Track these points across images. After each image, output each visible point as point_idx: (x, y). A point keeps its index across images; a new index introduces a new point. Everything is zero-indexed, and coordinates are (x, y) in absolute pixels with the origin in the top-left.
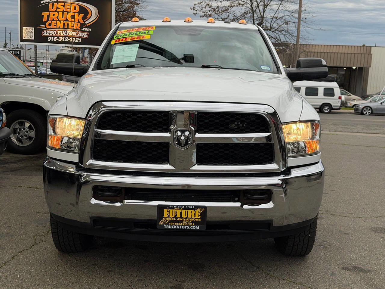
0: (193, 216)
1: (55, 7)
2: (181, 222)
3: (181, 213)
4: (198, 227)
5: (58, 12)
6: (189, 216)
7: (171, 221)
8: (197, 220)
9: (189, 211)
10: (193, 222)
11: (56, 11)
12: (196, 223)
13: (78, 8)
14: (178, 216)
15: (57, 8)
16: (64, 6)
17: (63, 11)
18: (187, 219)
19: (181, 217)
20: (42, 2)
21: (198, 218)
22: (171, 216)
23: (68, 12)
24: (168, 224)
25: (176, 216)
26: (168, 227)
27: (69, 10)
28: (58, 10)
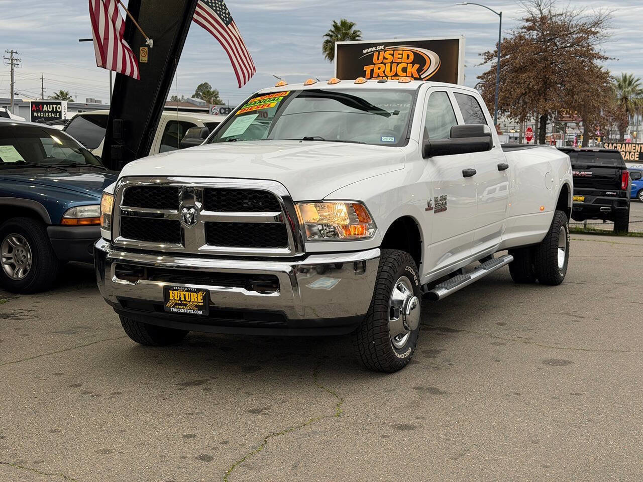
0: (196, 300)
1: (381, 57)
2: (186, 305)
3: (185, 295)
4: (201, 312)
5: (385, 64)
6: (193, 300)
7: (177, 304)
8: (200, 304)
9: (192, 294)
10: (196, 306)
11: (382, 63)
12: (199, 308)
13: (412, 57)
14: (183, 299)
15: (385, 58)
16: (393, 55)
17: (392, 63)
18: (191, 303)
19: (185, 300)
20: (365, 51)
21: (201, 303)
22: (176, 298)
23: (398, 64)
24: (174, 307)
25: (180, 298)
26: (174, 310)
27: (400, 61)
28: (385, 61)
